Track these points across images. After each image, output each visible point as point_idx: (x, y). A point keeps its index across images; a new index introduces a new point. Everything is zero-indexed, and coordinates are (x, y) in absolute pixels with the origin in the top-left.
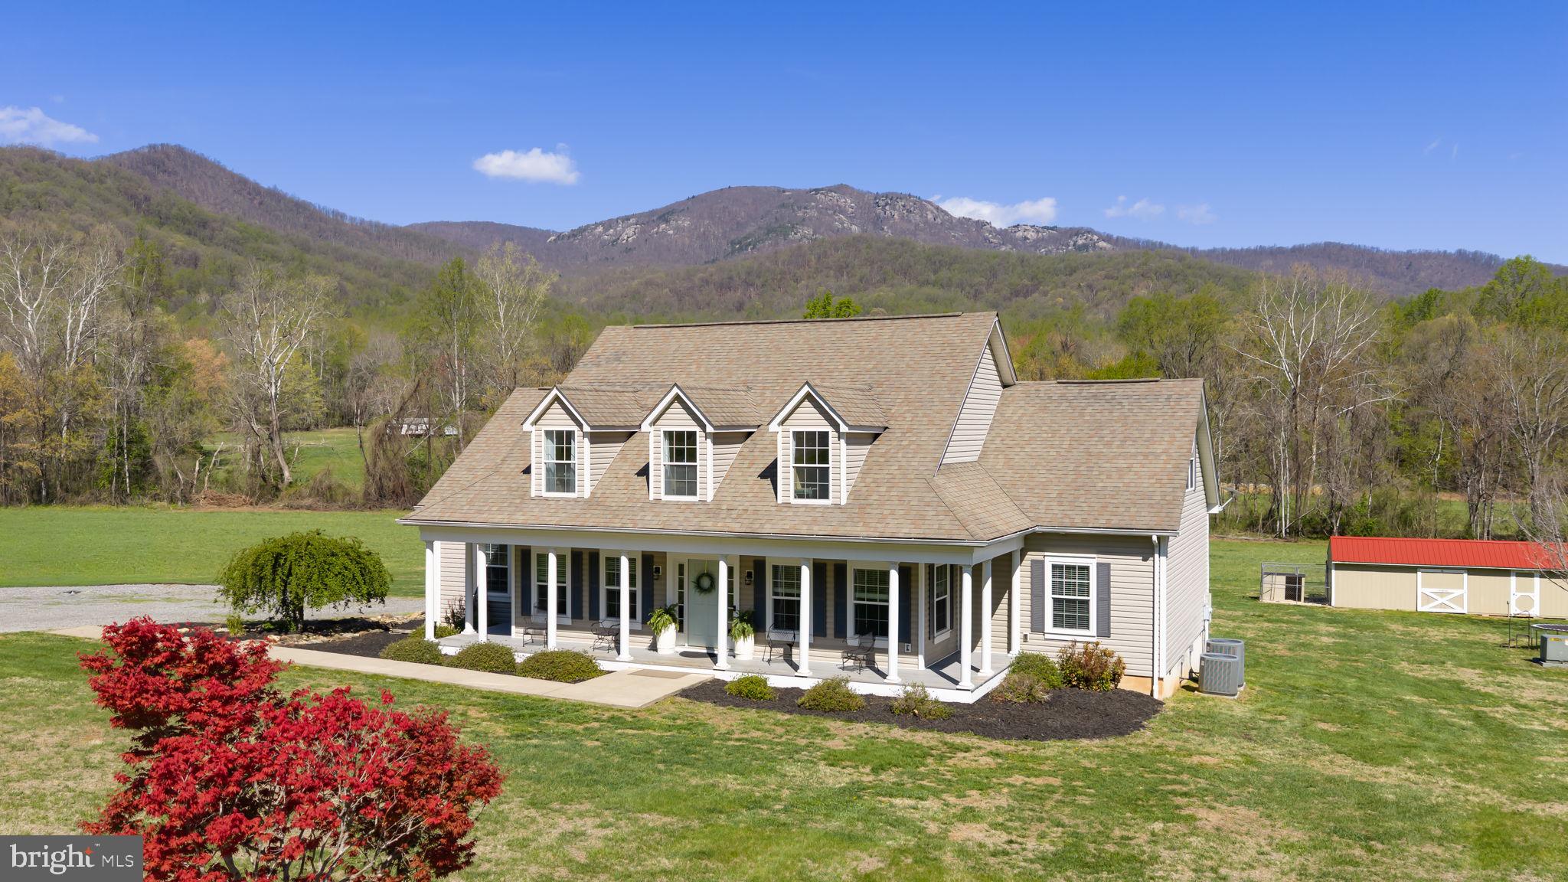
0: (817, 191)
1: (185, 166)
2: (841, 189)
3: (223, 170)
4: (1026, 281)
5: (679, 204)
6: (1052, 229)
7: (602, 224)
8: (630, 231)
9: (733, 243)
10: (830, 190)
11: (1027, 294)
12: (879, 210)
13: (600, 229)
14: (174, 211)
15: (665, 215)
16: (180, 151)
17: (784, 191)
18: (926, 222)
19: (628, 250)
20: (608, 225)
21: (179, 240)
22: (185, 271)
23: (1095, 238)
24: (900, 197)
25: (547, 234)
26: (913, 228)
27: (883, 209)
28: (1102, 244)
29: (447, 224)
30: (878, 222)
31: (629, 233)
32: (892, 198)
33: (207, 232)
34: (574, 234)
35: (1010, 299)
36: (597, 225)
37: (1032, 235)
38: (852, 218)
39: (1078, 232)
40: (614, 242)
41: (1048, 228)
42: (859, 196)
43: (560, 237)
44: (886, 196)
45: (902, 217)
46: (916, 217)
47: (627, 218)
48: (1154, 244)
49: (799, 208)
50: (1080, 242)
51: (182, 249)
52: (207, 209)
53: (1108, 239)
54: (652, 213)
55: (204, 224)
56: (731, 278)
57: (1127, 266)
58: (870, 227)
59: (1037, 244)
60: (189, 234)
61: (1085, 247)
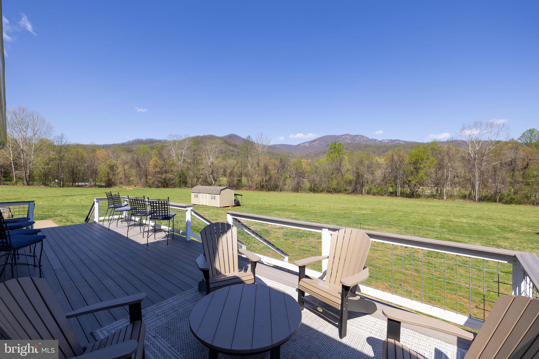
0: (342, 135)
1: (235, 137)
2: (347, 135)
3: (241, 137)
4: (385, 150)
5: (316, 139)
6: (391, 140)
7: (303, 143)
8: (307, 144)
9: (326, 145)
10: (345, 135)
11: (385, 152)
12: (354, 138)
13: (302, 144)
14: (232, 144)
15: (314, 141)
16: (234, 135)
17: (336, 136)
18: (364, 140)
19: (307, 148)
20: (304, 143)
21: (231, 148)
22: (232, 153)
23: (400, 141)
24: (359, 135)
25: (293, 145)
26: (361, 141)
27: (355, 138)
28: (402, 142)
29: (277, 145)
30: (354, 140)
31: (307, 145)
32: (357, 136)
33: (236, 147)
34: (298, 145)
35: (382, 153)
36: (302, 143)
37: (386, 141)
38: (349, 140)
39: (396, 140)
40: (305, 146)
41: (390, 140)
42: (351, 135)
43: (295, 146)
44: (356, 135)
45: (359, 139)
46: (362, 139)
47: (307, 142)
48: (413, 142)
49: (339, 139)
50: (397, 142)
51: (232, 149)
52: (237, 144)
53: (403, 141)
54: (311, 141)
55: (236, 145)
56: (325, 151)
57: (408, 146)
58: (353, 141)
59: (387, 143)
60: (234, 147)
61: (398, 143)
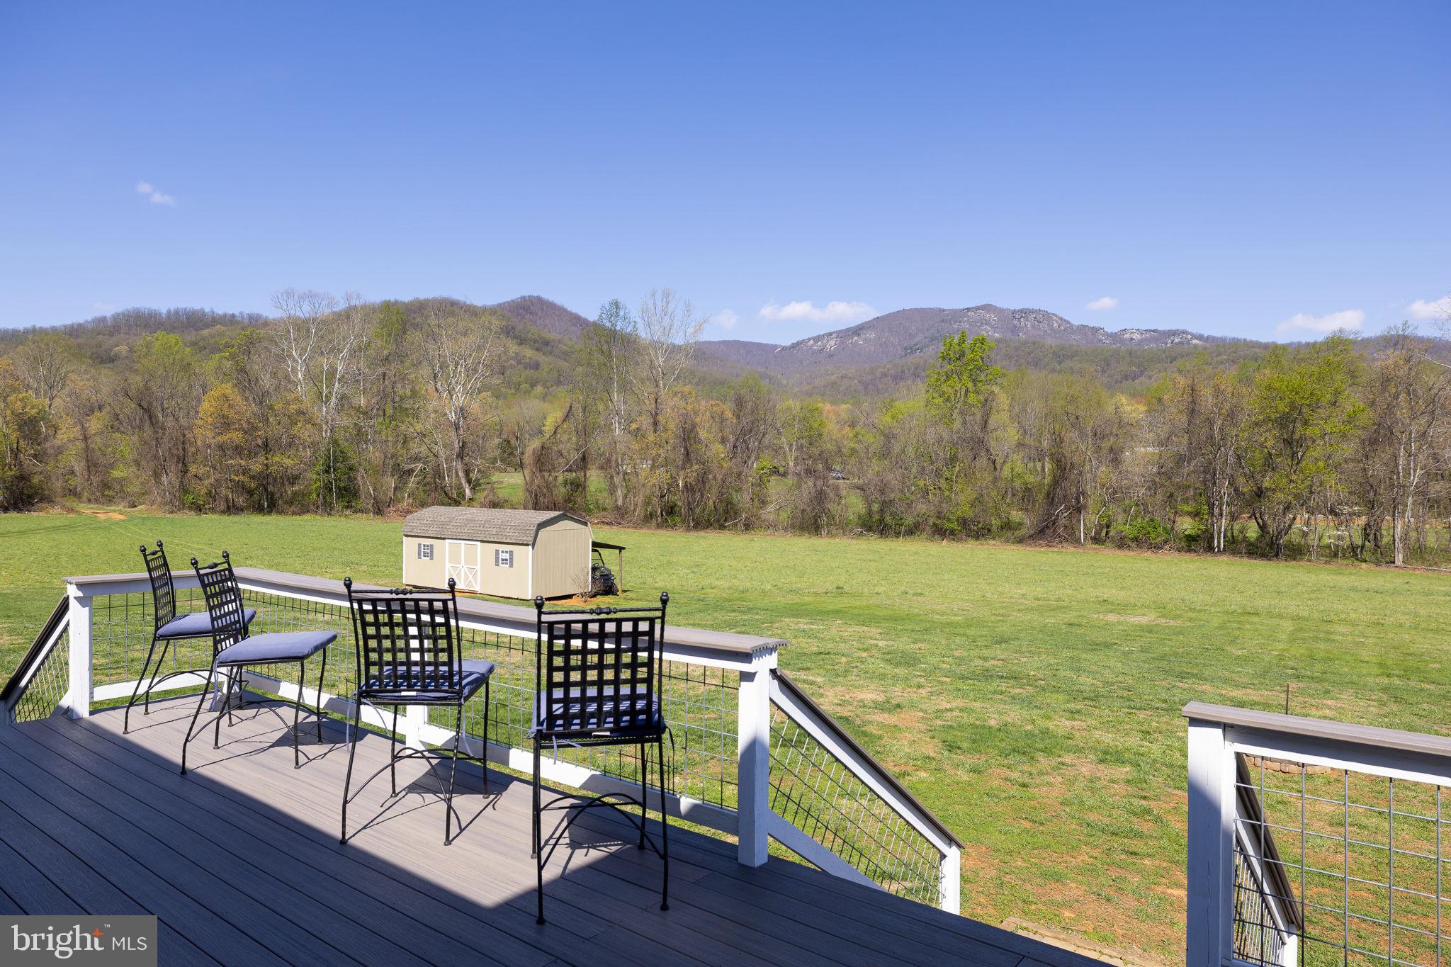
0: (968, 309)
1: (542, 309)
2: (987, 307)
3: (565, 310)
4: (1134, 368)
5: (867, 323)
6: (1154, 331)
7: (813, 338)
8: (832, 343)
9: (906, 349)
10: (978, 308)
11: (1134, 379)
12: (1015, 322)
13: (812, 342)
14: (529, 335)
15: (857, 330)
16: (540, 299)
17: (944, 310)
18: (1052, 329)
19: (831, 356)
20: (817, 339)
21: (528, 353)
22: (530, 372)
23: (1189, 337)
24: (1032, 311)
25: (776, 347)
26: (1042, 334)
27: (1019, 320)
28: (1195, 341)
29: (709, 342)
30: (1015, 330)
31: (831, 344)
32: (1025, 313)
33: (549, 348)
34: (793, 346)
35: (1121, 382)
36: (809, 339)
37: (1137, 336)
38: (994, 328)
39: (1175, 333)
40: (821, 351)
41: (1150, 331)
42: (1001, 311)
43: (784, 348)
44: (1021, 311)
45: (1033, 326)
46: (1044, 326)
47: (831, 334)
48: (1239, 340)
49: (955, 322)
50: (1177, 340)
51: (530, 358)
52: (551, 336)
53: (1200, 337)
54: (848, 330)
55: (547, 343)
56: (903, 372)
57: (1219, 354)
58: (1009, 335)
59: (1140, 341)
60: (538, 350)
61: (1180, 343)
